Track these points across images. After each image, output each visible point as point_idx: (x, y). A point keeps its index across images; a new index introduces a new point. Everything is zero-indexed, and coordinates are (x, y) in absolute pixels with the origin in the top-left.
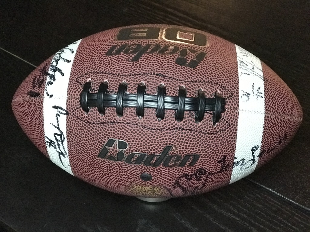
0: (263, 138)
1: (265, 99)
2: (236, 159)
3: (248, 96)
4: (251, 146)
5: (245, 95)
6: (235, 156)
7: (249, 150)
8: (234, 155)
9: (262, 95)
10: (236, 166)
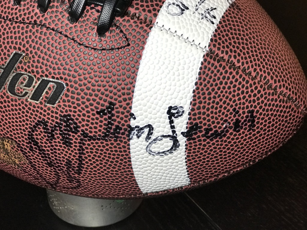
0: (194, 96)
1: (219, 28)
2: (135, 118)
3: (182, 9)
4: (167, 102)
5: (178, 5)
6: (132, 112)
7: (162, 110)
8: (131, 108)
9: (213, 20)
10: (135, 137)
